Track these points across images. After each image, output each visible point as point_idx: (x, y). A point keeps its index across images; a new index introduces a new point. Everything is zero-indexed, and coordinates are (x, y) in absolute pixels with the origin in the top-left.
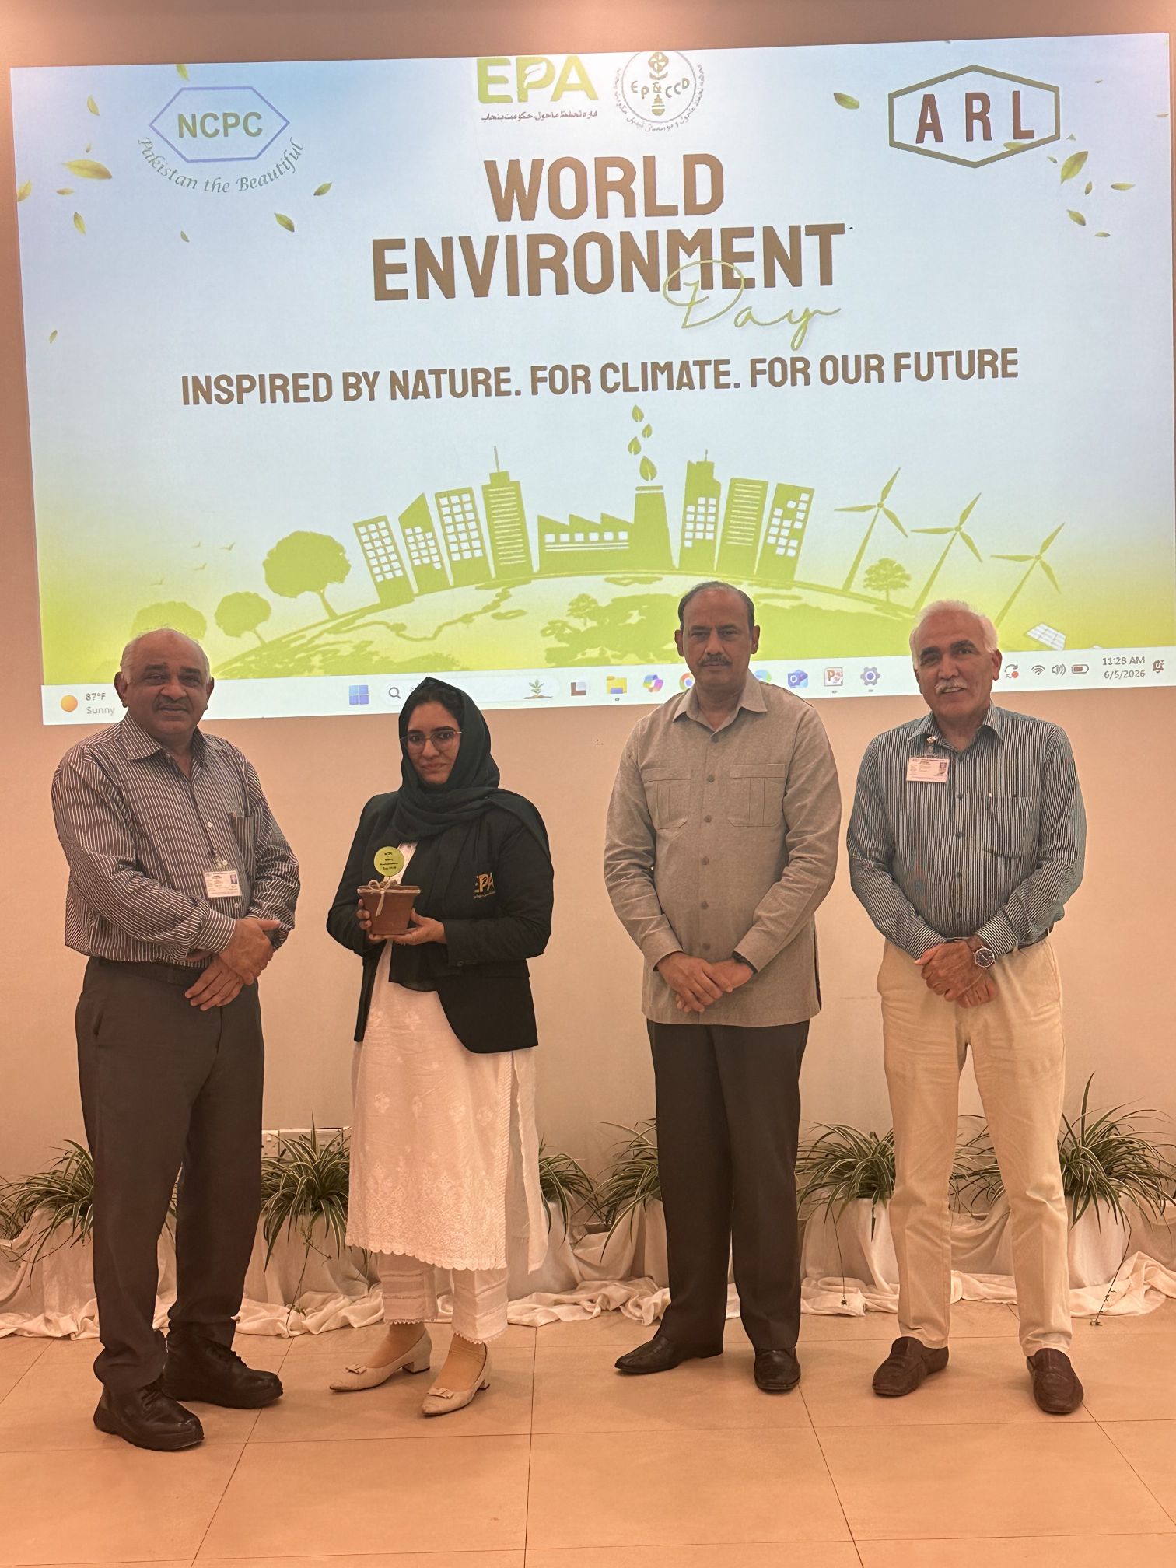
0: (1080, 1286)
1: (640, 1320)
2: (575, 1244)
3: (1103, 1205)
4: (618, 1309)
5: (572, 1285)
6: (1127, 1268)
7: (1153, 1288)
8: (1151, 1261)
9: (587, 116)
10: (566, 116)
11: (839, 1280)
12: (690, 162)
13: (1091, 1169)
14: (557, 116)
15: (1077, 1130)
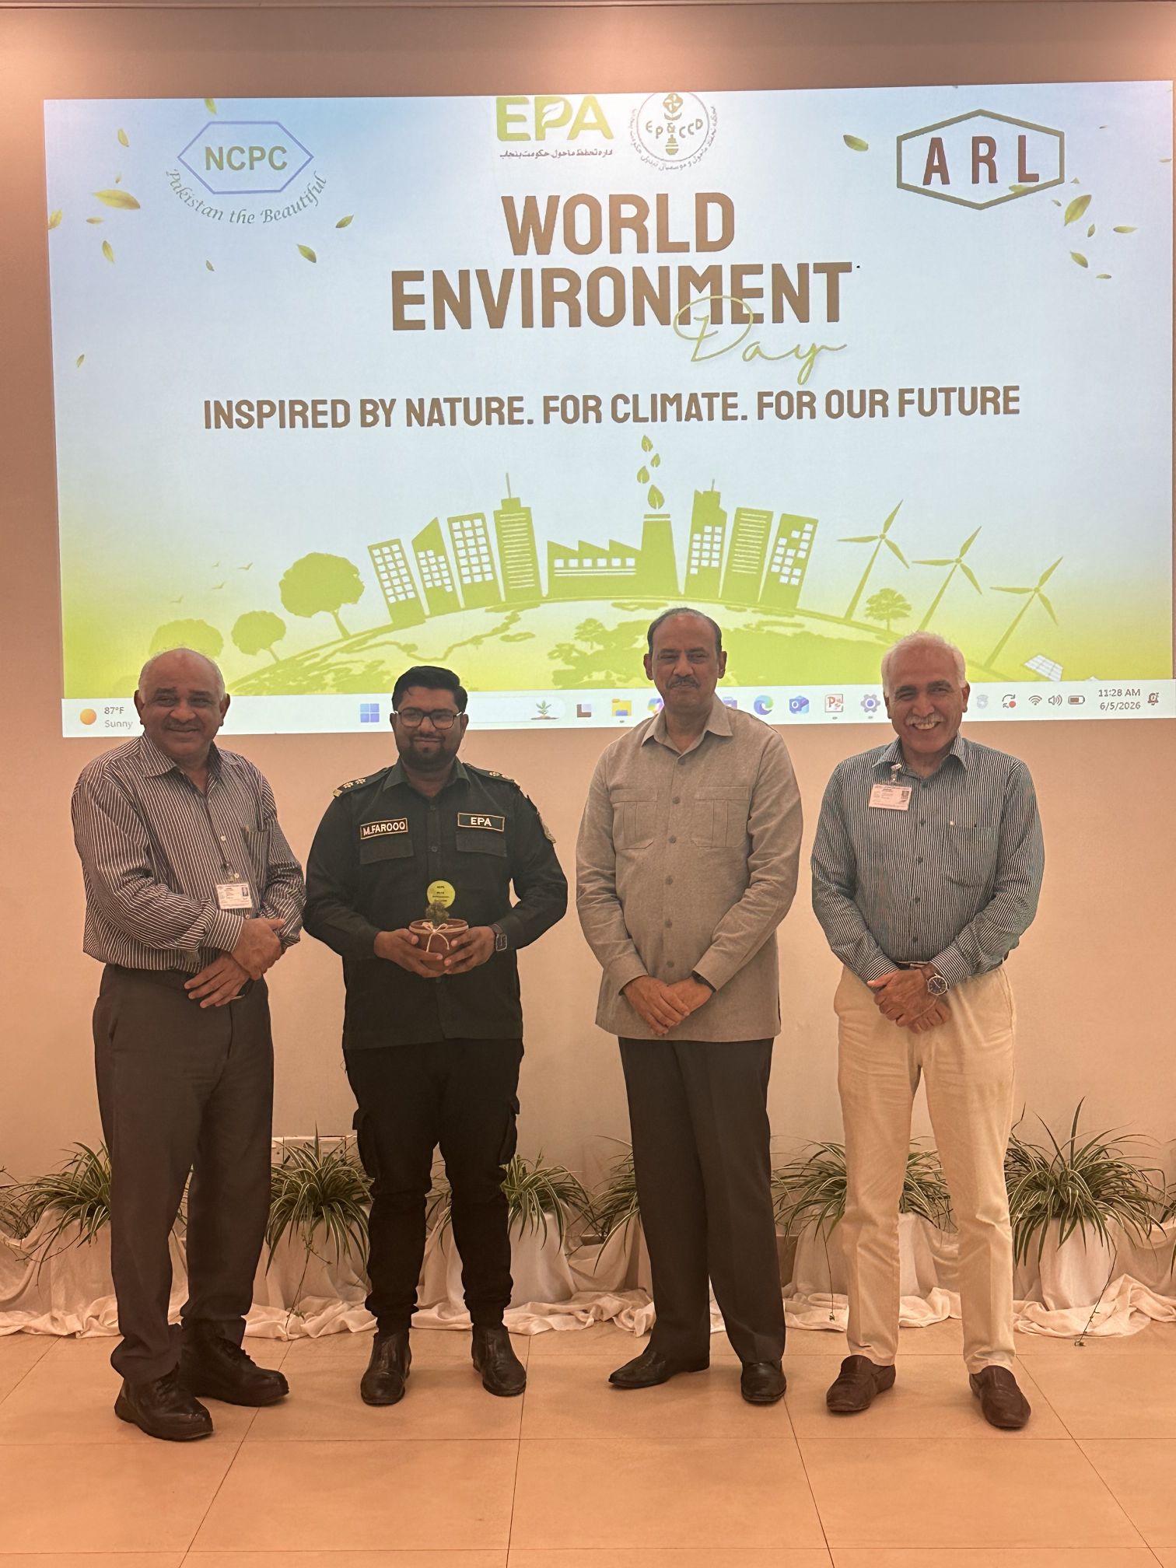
0: (1067, 1307)
1: (633, 1331)
2: (571, 1254)
3: (1089, 1228)
4: (611, 1320)
5: (566, 1296)
6: (1113, 1290)
7: (1138, 1311)
8: (1135, 1284)
9: (603, 154)
10: (582, 154)
11: (830, 1296)
12: (703, 200)
13: (1080, 1190)
14: (573, 154)
15: (1066, 1153)
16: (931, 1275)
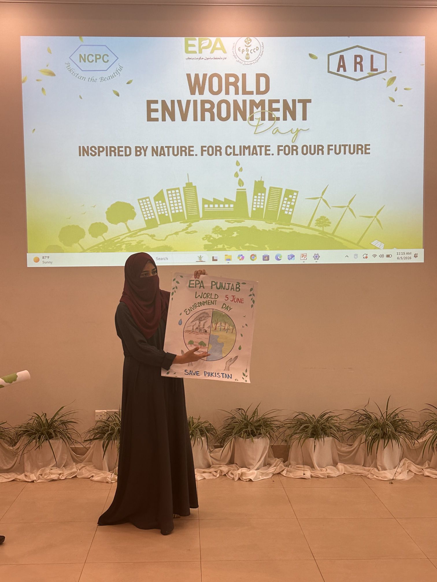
0: (385, 470)
1: (233, 479)
2: (211, 452)
3: (394, 441)
4: (225, 475)
5: (209, 466)
6: (401, 464)
7: (410, 471)
8: (409, 461)
9: (223, 59)
10: (216, 59)
11: (302, 466)
12: (258, 76)
13: (390, 429)
14: (212, 59)
15: (385, 415)
16: (337, 458)
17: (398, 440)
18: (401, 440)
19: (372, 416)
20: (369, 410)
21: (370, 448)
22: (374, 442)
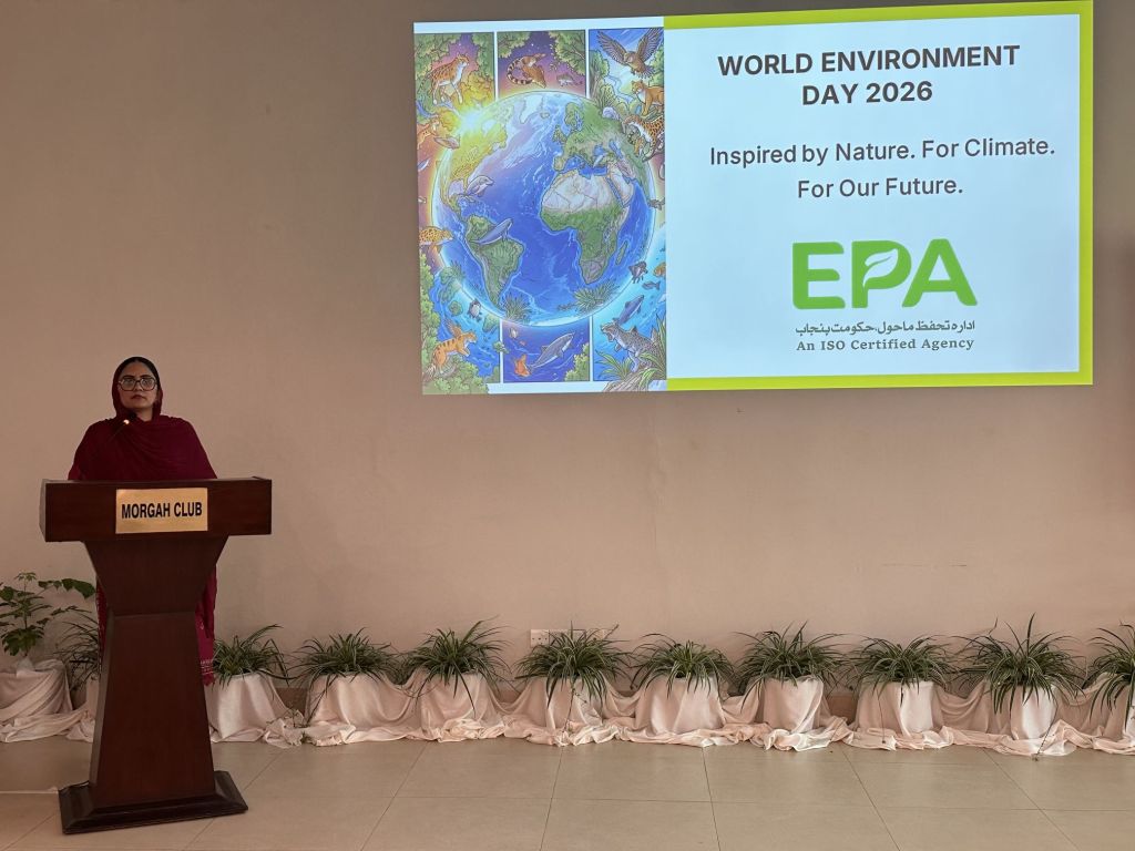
0: (1027, 738)
1: (763, 747)
3: (1041, 691)
4: (748, 740)
5: (721, 726)
6: (1055, 728)
7: (1068, 741)
11: (880, 730)
13: (1034, 669)
15: (1024, 646)
17: (1048, 689)
18: (1053, 687)
19: (1002, 647)
20: (999, 637)
21: (998, 700)
22: (1005, 691)
